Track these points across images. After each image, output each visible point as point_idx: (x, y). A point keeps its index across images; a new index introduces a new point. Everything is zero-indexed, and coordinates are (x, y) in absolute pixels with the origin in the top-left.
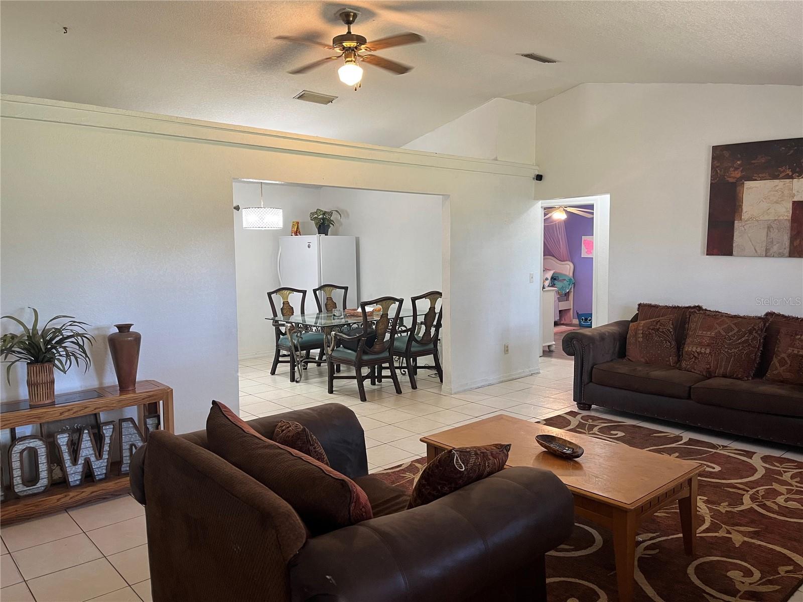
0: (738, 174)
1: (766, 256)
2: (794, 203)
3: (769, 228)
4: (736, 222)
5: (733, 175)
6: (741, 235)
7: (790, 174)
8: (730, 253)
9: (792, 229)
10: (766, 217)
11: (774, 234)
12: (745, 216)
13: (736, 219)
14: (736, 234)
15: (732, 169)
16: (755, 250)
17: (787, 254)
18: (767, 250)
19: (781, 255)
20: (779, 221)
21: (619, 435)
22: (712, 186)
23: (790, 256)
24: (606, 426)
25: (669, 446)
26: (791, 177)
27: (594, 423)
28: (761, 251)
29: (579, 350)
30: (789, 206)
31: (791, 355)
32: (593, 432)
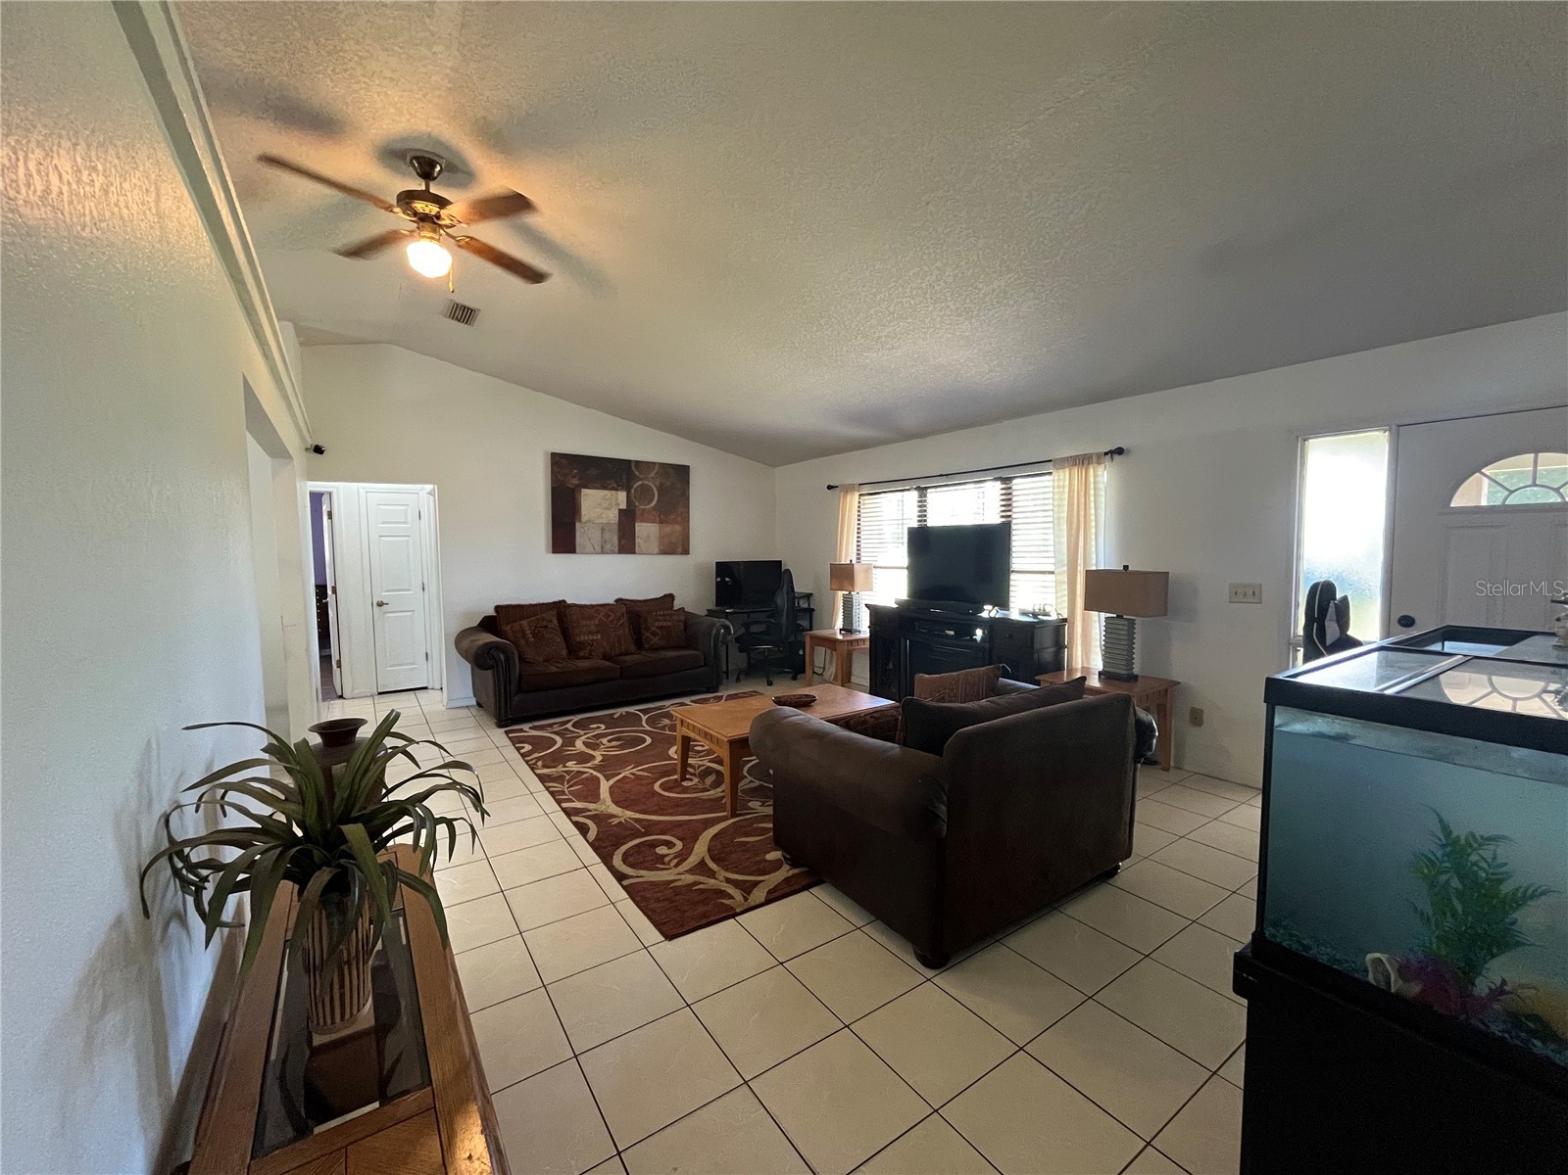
0: (575, 481)
1: (602, 553)
2: (619, 510)
3: (603, 530)
4: (577, 524)
5: (572, 482)
6: (583, 535)
7: (615, 487)
8: (572, 550)
9: (619, 531)
10: (600, 521)
11: (607, 535)
12: (584, 518)
13: (576, 521)
14: (578, 534)
15: (570, 476)
16: (594, 548)
17: (617, 551)
18: (602, 548)
19: (613, 552)
20: (610, 524)
21: (603, 727)
22: (553, 489)
23: (620, 553)
24: (573, 726)
25: (644, 718)
26: (616, 490)
27: (556, 728)
28: (598, 549)
29: (501, 660)
30: (617, 512)
31: (661, 628)
32: (582, 732)
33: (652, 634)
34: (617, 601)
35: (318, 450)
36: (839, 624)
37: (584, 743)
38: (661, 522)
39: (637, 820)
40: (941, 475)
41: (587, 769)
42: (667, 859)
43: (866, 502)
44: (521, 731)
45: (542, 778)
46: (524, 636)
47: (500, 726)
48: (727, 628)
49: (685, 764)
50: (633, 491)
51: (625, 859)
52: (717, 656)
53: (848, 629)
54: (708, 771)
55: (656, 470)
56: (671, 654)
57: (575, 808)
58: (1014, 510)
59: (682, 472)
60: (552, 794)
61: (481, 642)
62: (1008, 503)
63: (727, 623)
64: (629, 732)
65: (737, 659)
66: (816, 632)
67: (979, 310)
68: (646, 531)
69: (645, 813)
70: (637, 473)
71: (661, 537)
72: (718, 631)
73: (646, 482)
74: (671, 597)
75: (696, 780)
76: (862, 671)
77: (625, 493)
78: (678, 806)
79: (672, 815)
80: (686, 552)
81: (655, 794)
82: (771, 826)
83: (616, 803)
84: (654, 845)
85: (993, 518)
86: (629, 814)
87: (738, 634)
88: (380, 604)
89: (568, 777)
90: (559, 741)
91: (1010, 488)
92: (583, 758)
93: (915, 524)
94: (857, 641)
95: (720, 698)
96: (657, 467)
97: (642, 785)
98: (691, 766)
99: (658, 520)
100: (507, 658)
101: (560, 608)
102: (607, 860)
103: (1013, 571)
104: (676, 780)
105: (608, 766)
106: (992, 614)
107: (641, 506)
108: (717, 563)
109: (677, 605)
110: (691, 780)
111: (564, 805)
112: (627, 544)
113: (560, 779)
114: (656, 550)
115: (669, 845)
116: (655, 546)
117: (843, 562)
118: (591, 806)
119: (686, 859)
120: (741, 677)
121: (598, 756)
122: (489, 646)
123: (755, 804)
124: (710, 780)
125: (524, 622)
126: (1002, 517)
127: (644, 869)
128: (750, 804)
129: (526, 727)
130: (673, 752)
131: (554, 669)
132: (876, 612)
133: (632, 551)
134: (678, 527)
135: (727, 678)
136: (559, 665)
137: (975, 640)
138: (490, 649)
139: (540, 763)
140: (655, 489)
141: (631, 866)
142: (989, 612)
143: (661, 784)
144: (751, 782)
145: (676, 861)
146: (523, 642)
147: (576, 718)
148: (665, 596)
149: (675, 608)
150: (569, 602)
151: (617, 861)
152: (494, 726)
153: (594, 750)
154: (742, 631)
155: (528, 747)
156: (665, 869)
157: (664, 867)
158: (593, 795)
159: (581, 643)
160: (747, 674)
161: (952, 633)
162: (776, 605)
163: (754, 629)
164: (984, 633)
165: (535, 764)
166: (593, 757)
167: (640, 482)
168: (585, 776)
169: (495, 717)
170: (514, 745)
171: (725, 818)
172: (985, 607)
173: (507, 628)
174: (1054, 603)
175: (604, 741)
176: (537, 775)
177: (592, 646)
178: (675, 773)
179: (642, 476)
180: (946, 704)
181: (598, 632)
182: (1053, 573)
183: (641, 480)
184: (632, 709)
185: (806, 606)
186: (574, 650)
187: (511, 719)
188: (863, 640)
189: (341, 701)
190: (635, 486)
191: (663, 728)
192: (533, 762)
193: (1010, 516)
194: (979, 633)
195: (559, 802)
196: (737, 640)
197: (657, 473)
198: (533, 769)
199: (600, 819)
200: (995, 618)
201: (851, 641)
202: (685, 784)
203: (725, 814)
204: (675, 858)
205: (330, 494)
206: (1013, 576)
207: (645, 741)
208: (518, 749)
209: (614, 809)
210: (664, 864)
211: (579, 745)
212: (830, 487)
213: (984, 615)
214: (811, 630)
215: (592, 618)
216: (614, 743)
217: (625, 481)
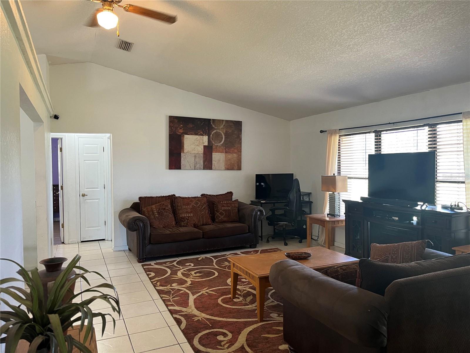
0: (181, 131)
1: (195, 169)
2: (204, 146)
3: (195, 156)
4: (182, 153)
5: (179, 131)
6: (185, 159)
7: (202, 133)
8: (179, 168)
9: (204, 157)
10: (194, 152)
11: (197, 160)
12: (185, 151)
13: (181, 152)
14: (182, 159)
15: (179, 128)
16: (190, 167)
17: (202, 168)
18: (195, 167)
19: (200, 169)
20: (199, 154)
21: (192, 265)
22: (170, 135)
23: (204, 169)
24: (177, 264)
25: (215, 261)
26: (202, 135)
27: (168, 264)
28: (193, 167)
29: (141, 226)
30: (203, 147)
31: (224, 210)
32: (181, 267)
33: (220, 214)
34: (202, 195)
35: (56, 117)
36: (327, 211)
37: (182, 273)
38: (226, 152)
39: (207, 319)
40: (390, 123)
41: (183, 289)
42: (223, 343)
43: (344, 140)
44: (150, 265)
45: (159, 292)
46: (153, 213)
47: (139, 262)
48: (261, 211)
49: (235, 289)
50: (211, 136)
51: (200, 342)
52: (255, 226)
53: (332, 214)
54: (249, 294)
55: (223, 124)
56: (229, 225)
57: (175, 310)
58: (438, 144)
59: (237, 125)
60: (164, 301)
61: (131, 217)
62: (433, 139)
63: (261, 208)
64: (207, 268)
65: (267, 230)
66: (314, 215)
67: (410, 26)
68: (218, 157)
69: (212, 316)
70: (213, 126)
71: (227, 160)
72: (256, 213)
73: (218, 131)
74: (230, 194)
75: (241, 299)
76: (341, 239)
77: (207, 137)
78: (230, 313)
79: (227, 317)
80: (239, 168)
81: (218, 304)
82: (282, 328)
83: (197, 308)
84: (217, 334)
85: (424, 148)
86: (204, 315)
87: (268, 215)
88: (83, 195)
89: (172, 292)
90: (169, 271)
91: (435, 130)
92: (181, 282)
93: (373, 152)
94: (338, 221)
95: (257, 251)
96: (224, 122)
97: (212, 299)
98: (239, 290)
99: (224, 151)
100: (144, 225)
101: (172, 198)
102: (190, 341)
103: (437, 181)
104: (230, 298)
105: (194, 287)
106: (423, 208)
107: (215, 144)
108: (256, 175)
109: (234, 198)
110: (239, 298)
111: (170, 308)
112: (208, 165)
113: (168, 293)
114: (224, 168)
115: (225, 335)
116: (223, 165)
117: (329, 175)
118: (184, 309)
119: (234, 344)
120: (269, 239)
121: (189, 281)
122: (135, 219)
123: (274, 315)
124: (249, 299)
125: (153, 206)
126: (429, 148)
127: (210, 348)
128: (271, 315)
129: (152, 263)
130: (229, 281)
131: (168, 232)
132: (350, 205)
133: (210, 168)
134: (235, 155)
135: (262, 240)
136: (171, 230)
137: (413, 223)
138: (136, 220)
139: (158, 284)
140: (223, 134)
141: (203, 345)
142: (421, 206)
143: (222, 300)
144: (272, 302)
145: (228, 344)
146: (152, 217)
147: (178, 259)
148: (228, 193)
149: (233, 200)
150: (177, 195)
151: (196, 342)
152: (137, 261)
153: (187, 278)
154: (270, 213)
155: (153, 274)
156: (221, 349)
157: (222, 348)
158: (185, 304)
159: (182, 218)
160: (273, 238)
161: (397, 219)
162: (289, 198)
163: (278, 212)
164: (418, 219)
165: (156, 284)
166: (186, 282)
167: (215, 131)
168: (181, 292)
169: (137, 257)
170: (146, 273)
171: (256, 322)
172: (419, 203)
173: (144, 209)
174: (464, 201)
175: (193, 273)
176: (157, 290)
177: (188, 219)
178: (230, 294)
179: (216, 128)
180: (387, 264)
181: (191, 212)
182: (464, 182)
183: (216, 129)
184: (208, 256)
185: (307, 200)
186: (178, 222)
187: (145, 258)
188: (342, 221)
189: (63, 245)
190: (212, 133)
191: (225, 267)
192: (155, 282)
193: (435, 147)
194: (415, 219)
195: (167, 306)
196: (268, 218)
197: (224, 126)
198: (155, 286)
199: (188, 317)
200: (425, 210)
201: (334, 221)
202: (235, 300)
203: (257, 319)
204: (227, 343)
205: (61, 139)
206: (438, 185)
207: (214, 274)
208: (148, 275)
209: (196, 312)
210: (221, 346)
211: (179, 274)
212: (322, 132)
213: (418, 208)
214: (310, 214)
215: (188, 204)
216: (198, 274)
217: (207, 130)
